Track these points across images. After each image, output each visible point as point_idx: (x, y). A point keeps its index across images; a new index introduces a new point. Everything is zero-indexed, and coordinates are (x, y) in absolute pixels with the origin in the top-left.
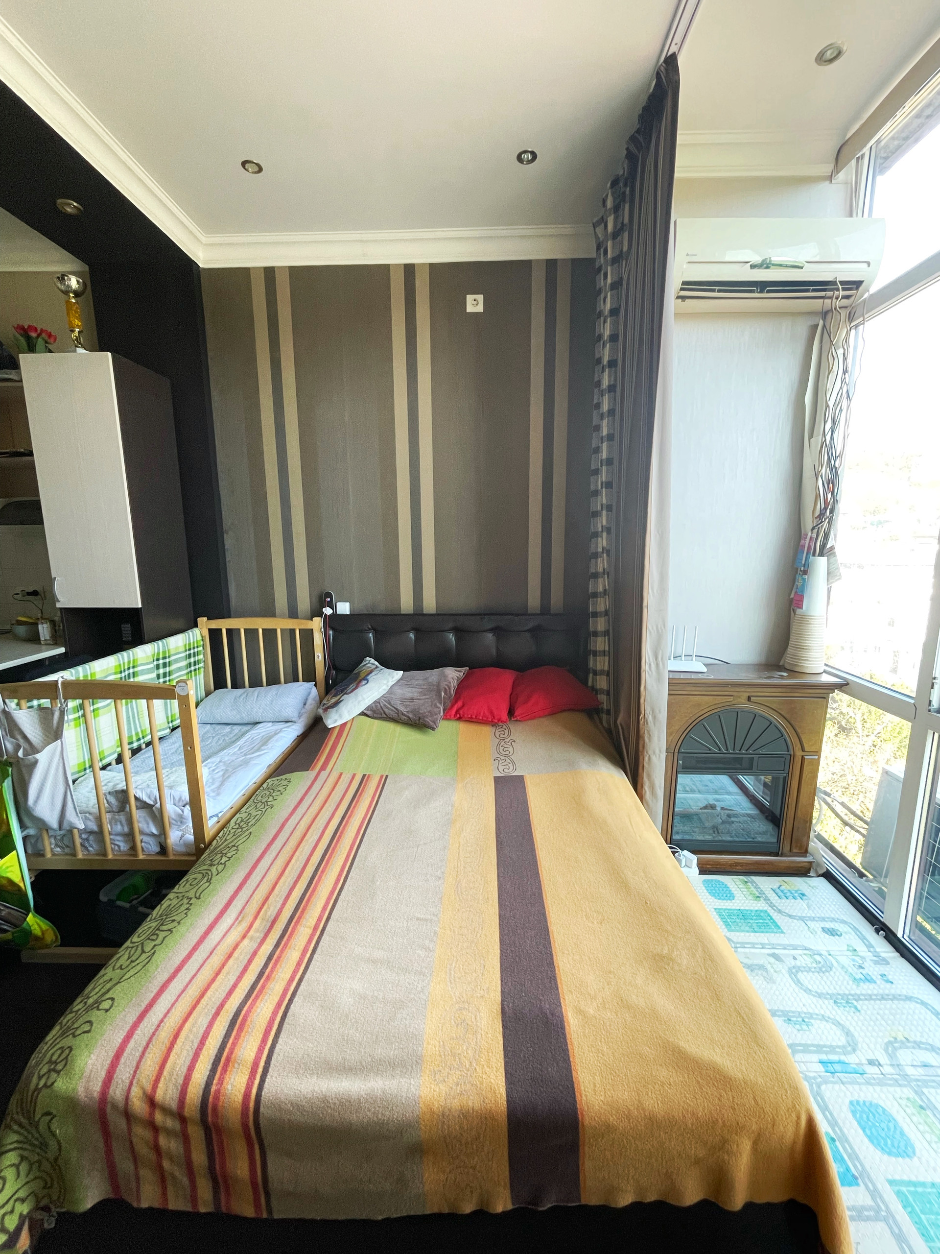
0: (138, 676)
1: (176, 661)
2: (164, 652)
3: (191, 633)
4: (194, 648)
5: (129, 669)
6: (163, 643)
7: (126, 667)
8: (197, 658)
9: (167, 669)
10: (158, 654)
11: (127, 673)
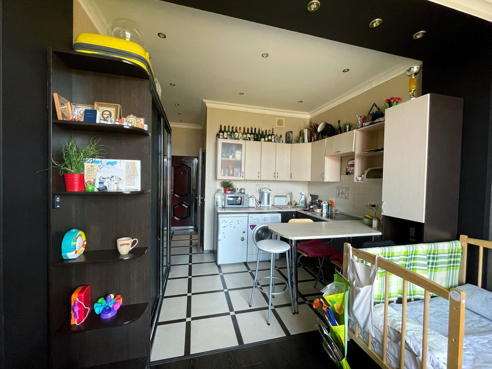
0: (416, 260)
1: (442, 258)
2: (435, 251)
3: (454, 244)
4: (455, 253)
5: (412, 255)
6: (435, 245)
7: (411, 254)
8: (456, 259)
9: (435, 261)
10: (431, 251)
11: (410, 257)
